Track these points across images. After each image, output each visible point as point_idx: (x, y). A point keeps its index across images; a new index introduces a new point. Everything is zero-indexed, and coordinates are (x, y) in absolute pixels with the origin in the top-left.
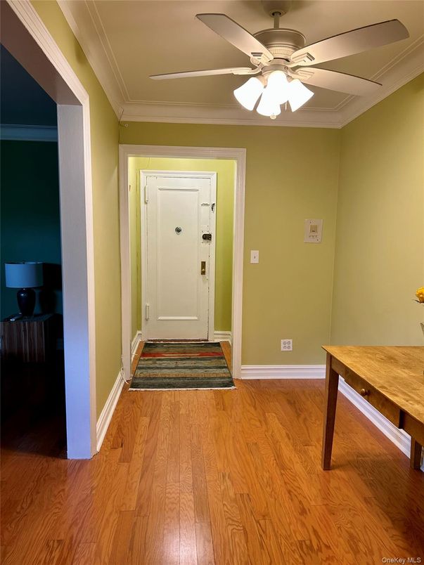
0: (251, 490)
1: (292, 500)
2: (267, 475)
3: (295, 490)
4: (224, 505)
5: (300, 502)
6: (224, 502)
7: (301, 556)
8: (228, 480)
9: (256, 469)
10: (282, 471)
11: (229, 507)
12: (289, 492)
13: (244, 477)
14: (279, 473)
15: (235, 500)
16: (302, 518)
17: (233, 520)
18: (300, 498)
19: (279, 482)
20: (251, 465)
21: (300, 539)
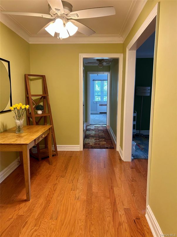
0: (69, 192)
1: (56, 188)
2: (59, 198)
5: (54, 187)
6: (81, 188)
7: (65, 175)
8: (77, 196)
9: (61, 201)
10: (50, 199)
14: (53, 198)
16: (57, 182)
17: (80, 183)
18: (52, 188)
19: (56, 195)
20: (63, 204)
21: (63, 178)
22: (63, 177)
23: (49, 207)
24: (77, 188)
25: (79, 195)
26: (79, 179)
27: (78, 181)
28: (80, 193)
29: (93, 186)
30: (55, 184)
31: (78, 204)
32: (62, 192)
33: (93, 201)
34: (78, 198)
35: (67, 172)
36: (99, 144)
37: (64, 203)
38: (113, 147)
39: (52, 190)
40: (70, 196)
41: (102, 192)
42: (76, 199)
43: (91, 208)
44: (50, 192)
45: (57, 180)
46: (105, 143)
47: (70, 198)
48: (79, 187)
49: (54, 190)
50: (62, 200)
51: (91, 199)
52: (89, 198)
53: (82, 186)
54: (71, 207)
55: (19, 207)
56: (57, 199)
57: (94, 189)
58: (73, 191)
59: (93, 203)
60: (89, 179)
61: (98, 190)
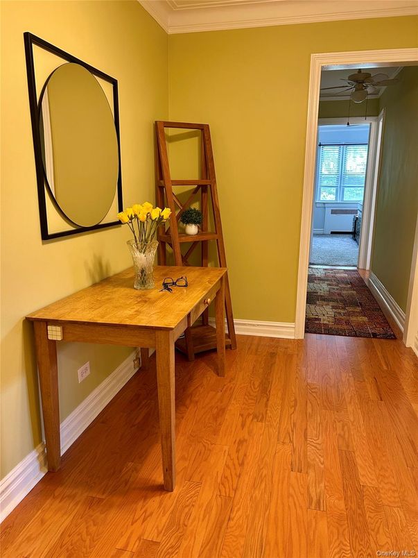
0: (286, 475)
1: (245, 455)
2: (257, 494)
3: (234, 465)
4: (322, 464)
5: (238, 451)
6: (322, 466)
7: (266, 413)
8: (313, 494)
9: (267, 507)
10: (232, 495)
11: (317, 460)
12: (242, 464)
13: (290, 495)
14: (238, 493)
15: (309, 466)
16: (246, 437)
17: (315, 447)
18: (234, 456)
19: (247, 479)
20: (272, 517)
21: (260, 424)
22: (261, 421)
23: (232, 523)
24: (308, 463)
25: (318, 490)
26: (309, 430)
27: (306, 438)
28: (322, 485)
29: (359, 461)
30: (241, 442)
31: (323, 525)
32: (265, 472)
33: (369, 520)
34: (318, 502)
35: (270, 403)
36: (348, 323)
37: (276, 518)
38: (394, 336)
39: (232, 460)
40: (291, 491)
41: (393, 488)
42: (310, 504)
43: (369, 551)
44: (227, 466)
45: (246, 429)
46: (365, 319)
47: (291, 499)
48: (314, 460)
49: (240, 462)
50: (270, 501)
51: (359, 511)
52: (354, 506)
53: (322, 459)
54: (300, 536)
55: (145, 511)
56: (252, 497)
57: (363, 476)
58: (298, 473)
59: (373, 530)
60: (340, 435)
61: (378, 478)
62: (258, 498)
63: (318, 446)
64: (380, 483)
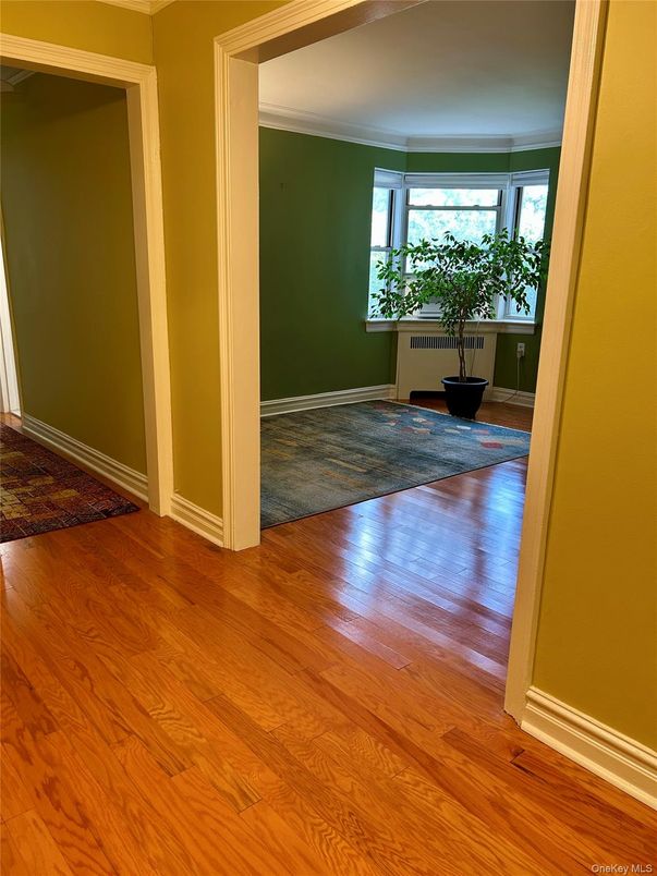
0: (169, 787)
1: (77, 804)
2: (155, 850)
3: (73, 833)
4: (201, 736)
5: (58, 806)
6: (204, 740)
7: (49, 712)
8: (227, 788)
9: (187, 858)
11: (190, 735)
12: (86, 823)
13: (201, 814)
15: (187, 752)
16: (51, 772)
17: (171, 719)
18: (58, 818)
19: (117, 841)
20: (206, 865)
21: (53, 736)
22: (52, 729)
24: (182, 748)
25: (228, 777)
26: (140, 700)
27: (147, 715)
28: (227, 767)
29: (238, 701)
30: (50, 787)
31: (274, 820)
32: (133, 807)
33: (313, 770)
34: (244, 795)
35: (38, 690)
36: (52, 506)
37: (212, 862)
38: (135, 506)
39: (62, 827)
40: (196, 806)
41: (301, 712)
42: (236, 805)
43: (347, 810)
44: (63, 844)
45: (36, 758)
46: (73, 493)
47: (207, 819)
48: (185, 738)
49: (79, 820)
50: (182, 846)
51: (295, 768)
52: (284, 766)
53: (194, 730)
54: (262, 859)
56: (150, 862)
57: (260, 719)
58: (183, 773)
59: (327, 780)
60: (186, 681)
61: (277, 711)
62: (162, 857)
63: (173, 715)
64: (283, 715)
